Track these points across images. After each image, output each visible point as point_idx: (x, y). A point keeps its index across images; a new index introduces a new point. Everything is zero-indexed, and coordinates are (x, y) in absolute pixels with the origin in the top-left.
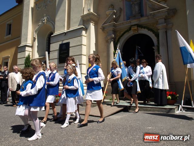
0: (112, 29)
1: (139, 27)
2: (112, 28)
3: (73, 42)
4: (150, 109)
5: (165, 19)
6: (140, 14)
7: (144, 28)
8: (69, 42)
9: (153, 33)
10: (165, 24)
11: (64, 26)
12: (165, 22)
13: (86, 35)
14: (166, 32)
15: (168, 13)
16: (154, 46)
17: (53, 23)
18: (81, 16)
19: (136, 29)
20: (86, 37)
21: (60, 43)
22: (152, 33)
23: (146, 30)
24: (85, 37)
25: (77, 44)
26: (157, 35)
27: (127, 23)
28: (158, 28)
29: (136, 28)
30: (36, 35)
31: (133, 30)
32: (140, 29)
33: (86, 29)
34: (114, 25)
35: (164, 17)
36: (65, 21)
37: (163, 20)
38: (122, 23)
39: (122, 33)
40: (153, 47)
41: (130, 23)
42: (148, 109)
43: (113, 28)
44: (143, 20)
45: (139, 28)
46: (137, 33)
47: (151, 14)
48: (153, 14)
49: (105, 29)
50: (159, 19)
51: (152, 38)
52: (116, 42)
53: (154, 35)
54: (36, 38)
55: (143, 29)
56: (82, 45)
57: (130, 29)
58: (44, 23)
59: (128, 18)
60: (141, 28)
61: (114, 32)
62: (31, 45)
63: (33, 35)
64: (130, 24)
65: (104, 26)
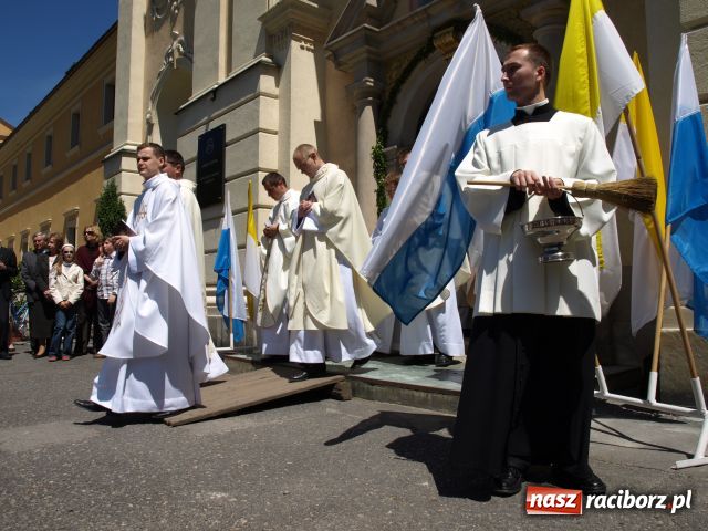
0: (365, 55)
2: (364, 49)
3: (234, 125)
8: (224, 126)
11: (216, 65)
13: (276, 91)
18: (261, 17)
19: (452, 42)
20: (277, 101)
21: (202, 131)
24: (276, 97)
25: (246, 131)
27: (415, 22)
29: (450, 37)
30: (154, 112)
33: (277, 68)
34: (369, 38)
36: (217, 48)
41: (428, 17)
49: (342, 60)
54: (155, 121)
56: (258, 131)
57: (430, 45)
58: (171, 64)
61: (378, 66)
63: (146, 111)
64: (427, 25)
65: (334, 48)
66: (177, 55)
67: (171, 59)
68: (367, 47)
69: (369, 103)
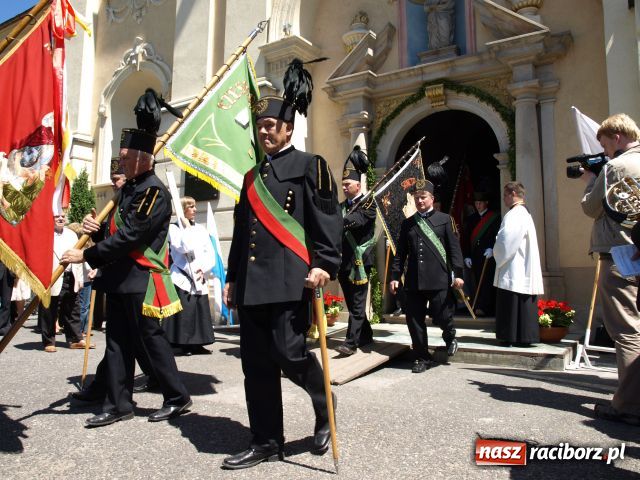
0: (362, 93)
1: (452, 89)
2: (363, 88)
4: (484, 355)
5: (536, 66)
6: (454, 46)
7: (468, 91)
9: (497, 111)
10: (535, 83)
11: (203, 78)
12: (536, 76)
14: (538, 107)
15: (545, 47)
16: (497, 151)
17: (166, 68)
18: (260, 48)
19: (440, 95)
22: (490, 109)
23: (473, 98)
26: (509, 118)
27: (410, 76)
28: (513, 94)
29: (440, 91)
30: (108, 107)
31: (429, 97)
32: (452, 93)
33: (276, 92)
34: (370, 81)
35: (532, 58)
36: (205, 64)
37: (529, 69)
38: (396, 74)
39: (394, 106)
40: (495, 156)
41: (423, 73)
42: (478, 355)
43: (366, 91)
44: (465, 67)
45: (449, 92)
46: (444, 108)
47: (491, 47)
48: (496, 48)
49: (340, 93)
50: (514, 65)
51: (492, 126)
52: (375, 134)
53: (497, 116)
54: (109, 114)
55: (463, 95)
57: (421, 93)
58: (135, 66)
59: (416, 60)
60: (458, 92)
61: (370, 102)
62: (90, 139)
63: (97, 105)
64: (419, 79)
65: (334, 84)
66: (140, 59)
67: (134, 62)
68: (367, 88)
69: (362, 131)
